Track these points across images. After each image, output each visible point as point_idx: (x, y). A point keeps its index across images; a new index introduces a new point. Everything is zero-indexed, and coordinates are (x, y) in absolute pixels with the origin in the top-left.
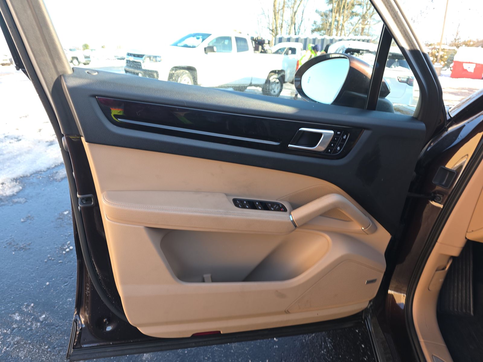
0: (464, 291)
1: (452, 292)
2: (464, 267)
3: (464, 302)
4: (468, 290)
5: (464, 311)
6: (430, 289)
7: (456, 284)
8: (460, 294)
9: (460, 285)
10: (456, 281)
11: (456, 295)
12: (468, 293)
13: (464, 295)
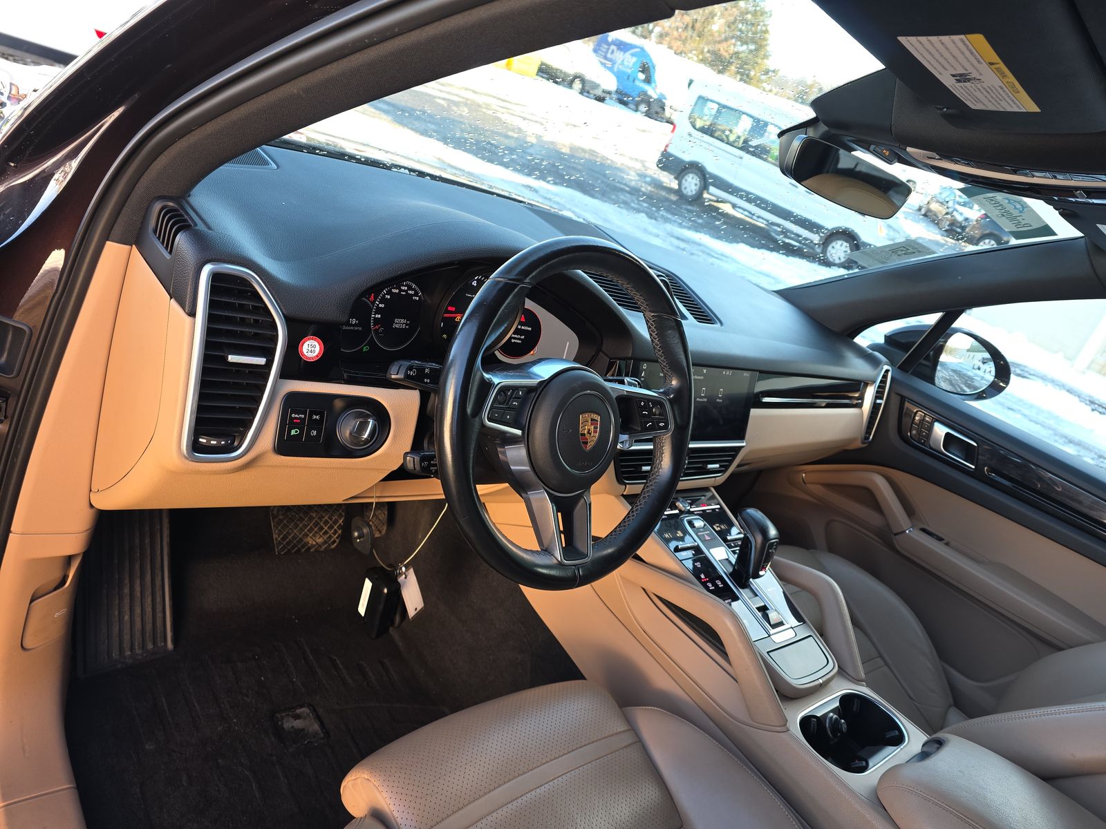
0: (149, 600)
1: (116, 613)
2: (147, 541)
3: (149, 626)
4: (159, 594)
5: (150, 646)
6: (27, 644)
7: (127, 590)
8: (138, 610)
9: (138, 589)
10: (127, 581)
11: (127, 618)
12: (158, 600)
13: (149, 609)
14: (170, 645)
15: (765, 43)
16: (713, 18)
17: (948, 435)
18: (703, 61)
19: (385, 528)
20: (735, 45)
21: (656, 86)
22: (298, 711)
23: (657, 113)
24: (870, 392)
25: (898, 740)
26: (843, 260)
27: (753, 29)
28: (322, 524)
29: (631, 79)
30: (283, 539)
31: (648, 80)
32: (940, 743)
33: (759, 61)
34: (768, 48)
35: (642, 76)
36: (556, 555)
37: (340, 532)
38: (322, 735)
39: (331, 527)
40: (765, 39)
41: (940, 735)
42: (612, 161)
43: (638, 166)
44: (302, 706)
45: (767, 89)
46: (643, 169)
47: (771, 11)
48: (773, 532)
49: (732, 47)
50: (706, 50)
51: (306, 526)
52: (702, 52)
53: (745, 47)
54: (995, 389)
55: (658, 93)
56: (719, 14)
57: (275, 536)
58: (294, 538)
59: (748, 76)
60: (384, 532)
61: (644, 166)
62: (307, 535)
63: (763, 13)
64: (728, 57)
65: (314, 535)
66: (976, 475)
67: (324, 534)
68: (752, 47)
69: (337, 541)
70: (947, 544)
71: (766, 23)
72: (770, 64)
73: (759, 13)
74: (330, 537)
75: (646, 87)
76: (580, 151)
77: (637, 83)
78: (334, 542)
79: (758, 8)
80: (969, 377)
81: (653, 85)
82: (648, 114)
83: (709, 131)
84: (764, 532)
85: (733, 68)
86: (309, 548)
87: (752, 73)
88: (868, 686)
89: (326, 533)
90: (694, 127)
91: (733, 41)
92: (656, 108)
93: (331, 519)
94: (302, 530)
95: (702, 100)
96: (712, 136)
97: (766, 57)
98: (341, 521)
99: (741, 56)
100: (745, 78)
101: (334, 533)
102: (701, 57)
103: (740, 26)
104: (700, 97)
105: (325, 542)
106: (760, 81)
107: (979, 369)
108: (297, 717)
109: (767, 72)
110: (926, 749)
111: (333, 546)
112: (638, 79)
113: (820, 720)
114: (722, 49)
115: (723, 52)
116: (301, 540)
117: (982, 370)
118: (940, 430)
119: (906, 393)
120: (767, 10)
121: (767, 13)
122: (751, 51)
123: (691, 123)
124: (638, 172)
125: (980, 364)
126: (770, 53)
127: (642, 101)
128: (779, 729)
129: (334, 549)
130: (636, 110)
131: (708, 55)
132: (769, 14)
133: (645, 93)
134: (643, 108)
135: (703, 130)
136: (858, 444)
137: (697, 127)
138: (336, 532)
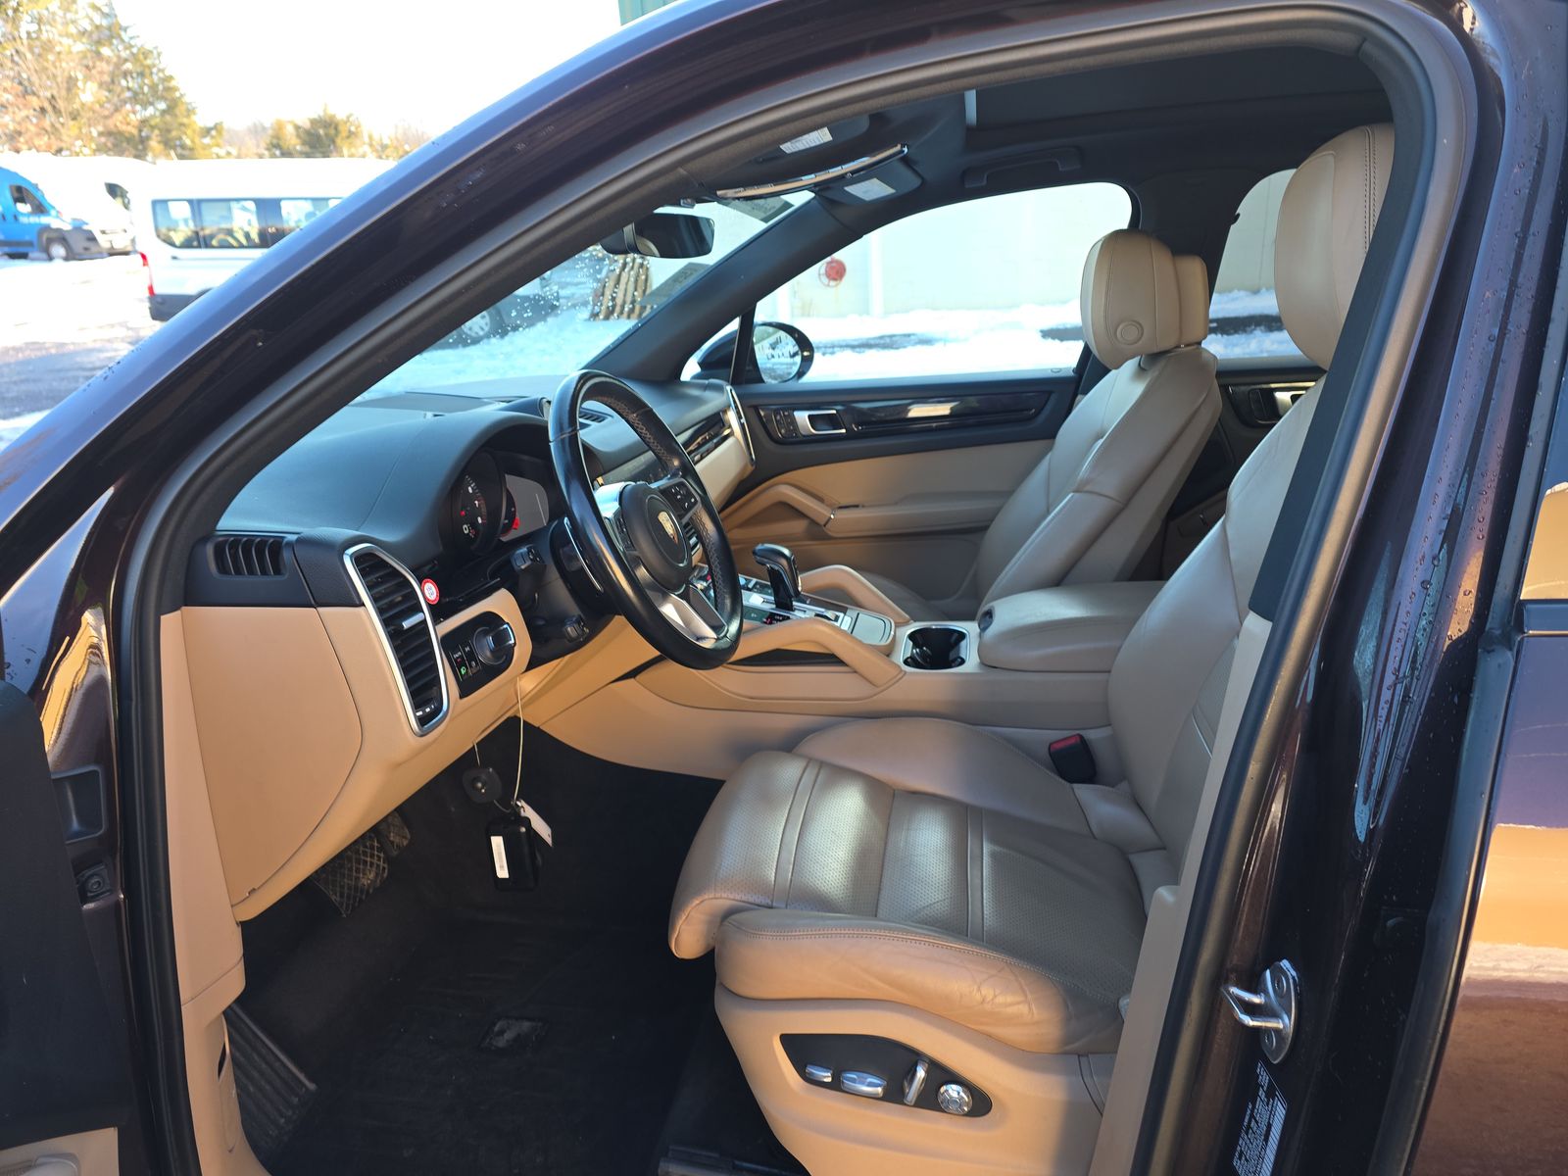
5: (295, 1100)
14: (312, 1086)
15: (177, 94)
16: (76, 85)
17: (810, 417)
18: (100, 149)
19: (407, 831)
20: (134, 113)
21: (58, 212)
22: (496, 1029)
23: (86, 249)
24: (731, 417)
25: (962, 636)
26: (487, 329)
27: (146, 81)
28: (362, 857)
29: (9, 218)
30: (342, 896)
31: (40, 208)
32: (989, 614)
33: (185, 120)
34: (186, 99)
35: (24, 208)
36: (709, 635)
37: (382, 855)
38: (540, 1024)
39: (372, 856)
40: (175, 89)
41: (984, 608)
42: (73, 344)
43: (122, 333)
44: (494, 1024)
45: (222, 152)
46: (131, 333)
47: (156, 48)
48: (786, 552)
49: (132, 116)
50: (95, 134)
51: (350, 870)
52: (92, 139)
53: (150, 110)
54: (807, 362)
55: (69, 221)
56: (80, 76)
57: (333, 898)
58: (349, 888)
59: (183, 147)
60: (409, 836)
61: (128, 329)
62: (357, 878)
63: (146, 54)
64: (135, 132)
65: (364, 874)
66: (850, 436)
67: (371, 866)
68: (162, 106)
69: (386, 866)
70: (863, 506)
71: (161, 67)
72: (201, 120)
73: (141, 57)
74: (378, 866)
75: (44, 220)
76: (11, 352)
77: (24, 220)
78: (384, 868)
79: (135, 50)
80: (770, 369)
81: (53, 212)
82: (70, 256)
83: (198, 241)
84: (783, 555)
85: (154, 143)
86: (368, 892)
87: (188, 142)
88: (916, 620)
89: (372, 864)
90: (173, 244)
91: (128, 107)
92: (78, 244)
93: (366, 847)
94: (350, 876)
95: (159, 205)
96: (208, 245)
97: (190, 112)
98: (376, 844)
99: (153, 123)
100: (179, 151)
101: (379, 860)
102: (94, 146)
103: (124, 83)
104: (155, 203)
105: (377, 874)
106: (206, 147)
107: (773, 356)
108: (502, 1032)
109: (207, 132)
110: (982, 626)
111: (385, 875)
112: (23, 215)
113: (912, 657)
114: (118, 124)
115: (124, 128)
116: (356, 888)
117: (776, 357)
118: (802, 417)
119: (754, 402)
120: (148, 47)
121: (151, 52)
122: (163, 112)
123: (164, 241)
124: (129, 340)
125: (771, 351)
126: (194, 105)
127: (50, 241)
128: (900, 676)
129: (387, 877)
130: (50, 258)
131: (103, 139)
132: (155, 52)
133: (47, 228)
134: (58, 250)
135: (187, 244)
136: (750, 468)
137: (178, 243)
138: (379, 857)
